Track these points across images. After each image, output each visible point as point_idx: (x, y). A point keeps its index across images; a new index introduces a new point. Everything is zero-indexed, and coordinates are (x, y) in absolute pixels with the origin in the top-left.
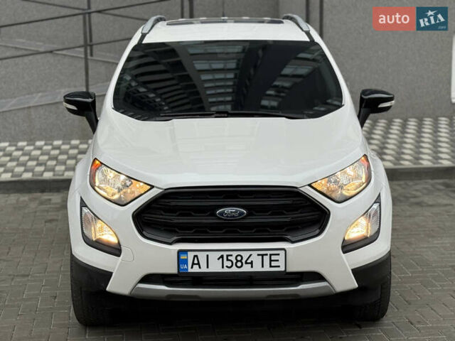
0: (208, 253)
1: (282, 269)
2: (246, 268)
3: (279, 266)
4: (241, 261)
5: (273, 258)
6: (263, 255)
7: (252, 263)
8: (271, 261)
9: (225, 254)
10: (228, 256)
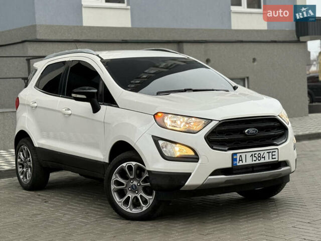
0: (246, 153)
1: (276, 159)
2: (262, 161)
3: (275, 158)
4: (260, 157)
5: (273, 154)
6: (269, 153)
7: (264, 157)
8: (272, 155)
9: (253, 153)
10: (255, 154)
